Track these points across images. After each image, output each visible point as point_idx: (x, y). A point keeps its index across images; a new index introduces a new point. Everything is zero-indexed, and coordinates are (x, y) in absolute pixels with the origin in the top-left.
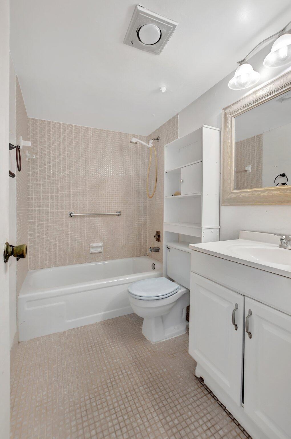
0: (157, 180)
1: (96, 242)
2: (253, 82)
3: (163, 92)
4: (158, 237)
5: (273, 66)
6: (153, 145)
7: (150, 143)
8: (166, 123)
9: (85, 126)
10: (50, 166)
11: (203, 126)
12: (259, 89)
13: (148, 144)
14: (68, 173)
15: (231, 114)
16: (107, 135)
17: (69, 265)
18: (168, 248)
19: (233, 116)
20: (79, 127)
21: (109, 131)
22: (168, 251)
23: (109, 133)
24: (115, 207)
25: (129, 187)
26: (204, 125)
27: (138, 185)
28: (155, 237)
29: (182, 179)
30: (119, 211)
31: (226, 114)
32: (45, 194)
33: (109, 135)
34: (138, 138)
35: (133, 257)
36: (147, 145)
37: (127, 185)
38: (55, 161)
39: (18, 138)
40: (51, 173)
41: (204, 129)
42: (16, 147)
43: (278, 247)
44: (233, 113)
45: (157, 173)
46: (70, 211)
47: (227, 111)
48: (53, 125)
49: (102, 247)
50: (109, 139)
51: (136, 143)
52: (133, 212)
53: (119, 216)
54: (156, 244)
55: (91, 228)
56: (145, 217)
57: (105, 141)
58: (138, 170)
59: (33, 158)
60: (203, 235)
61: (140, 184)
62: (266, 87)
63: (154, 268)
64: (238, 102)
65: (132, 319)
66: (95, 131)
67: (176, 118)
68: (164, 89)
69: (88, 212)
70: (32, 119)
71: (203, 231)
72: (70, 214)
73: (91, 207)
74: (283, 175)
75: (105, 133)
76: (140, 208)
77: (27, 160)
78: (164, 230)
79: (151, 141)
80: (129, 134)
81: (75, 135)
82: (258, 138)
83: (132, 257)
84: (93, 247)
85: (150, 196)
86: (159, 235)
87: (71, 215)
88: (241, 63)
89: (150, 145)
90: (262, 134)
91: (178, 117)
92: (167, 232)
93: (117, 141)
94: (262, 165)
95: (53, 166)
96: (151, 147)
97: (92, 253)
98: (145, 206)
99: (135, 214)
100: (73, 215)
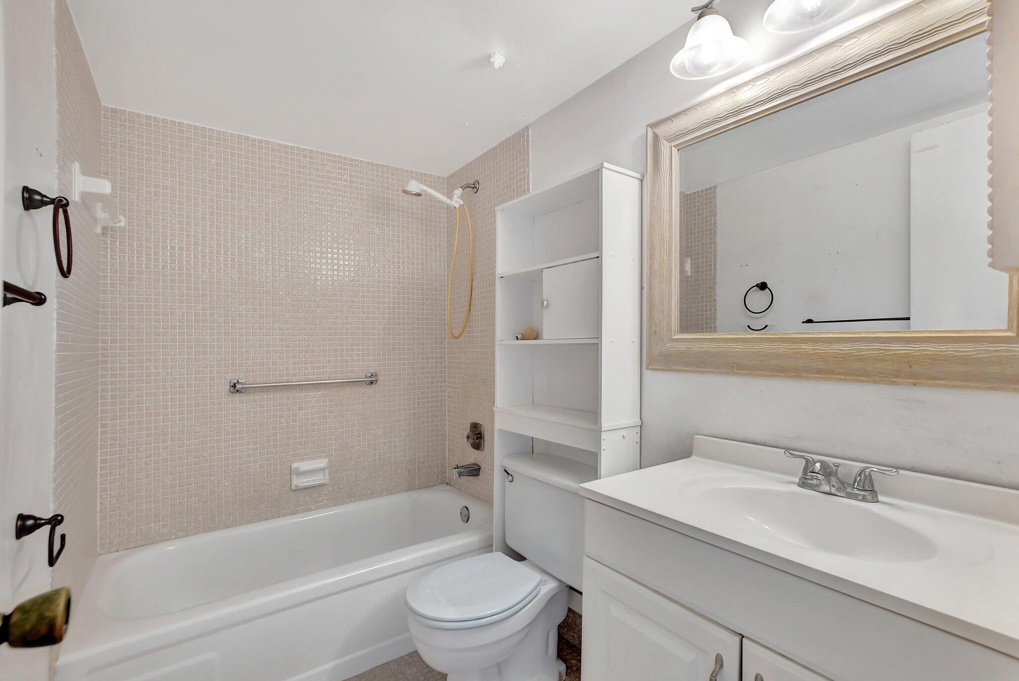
0: (473, 292)
1: (308, 459)
2: (728, 64)
3: (497, 66)
4: (477, 438)
5: (783, 28)
6: (462, 202)
7: (455, 198)
8: (496, 147)
9: (278, 142)
10: (173, 248)
11: (603, 167)
12: (741, 84)
13: (451, 198)
14: (227, 270)
15: (670, 140)
16: (340, 168)
17: (227, 526)
18: (508, 474)
19: (675, 146)
20: (261, 141)
21: (346, 158)
22: (507, 482)
23: (345, 164)
24: (363, 360)
25: (399, 308)
26: (606, 165)
27: (423, 304)
28: (468, 437)
29: (544, 297)
30: (372, 371)
31: (656, 137)
32: (155, 328)
33: (345, 169)
34: (422, 181)
35: (410, 489)
36: (448, 201)
37: (394, 303)
38: (188, 236)
39: (64, 170)
40: (174, 269)
41: (607, 176)
42: (52, 201)
43: (794, 483)
44: (677, 137)
45: (472, 274)
46: (232, 377)
47: (659, 131)
48: (181, 131)
49: (327, 471)
50: (346, 180)
51: (419, 195)
52: (409, 374)
53: (374, 386)
54: (471, 456)
55: (294, 421)
56: (441, 387)
57: (334, 184)
58: (422, 264)
59: (119, 225)
60: (603, 447)
61: (428, 300)
62: (762, 79)
63: (467, 518)
64: (686, 110)
65: (414, 670)
66: (305, 156)
67: (524, 137)
68: (498, 60)
69: (285, 378)
70: (114, 111)
71: (603, 436)
72: (232, 384)
73: (295, 363)
74: (763, 286)
75: (334, 162)
76: (428, 363)
77: (99, 230)
78: (497, 426)
79: (458, 192)
80: (397, 169)
81: (247, 162)
82: (706, 195)
83: (407, 491)
84: (300, 474)
85: (456, 332)
86: (480, 433)
87: (234, 388)
88: (703, 11)
89: (456, 201)
90: (715, 187)
91: (528, 135)
92: (503, 433)
93: (367, 185)
94: (715, 260)
95: (181, 249)
96: (457, 206)
97: (298, 490)
98: (441, 357)
99: (414, 379)
100: (243, 388)
